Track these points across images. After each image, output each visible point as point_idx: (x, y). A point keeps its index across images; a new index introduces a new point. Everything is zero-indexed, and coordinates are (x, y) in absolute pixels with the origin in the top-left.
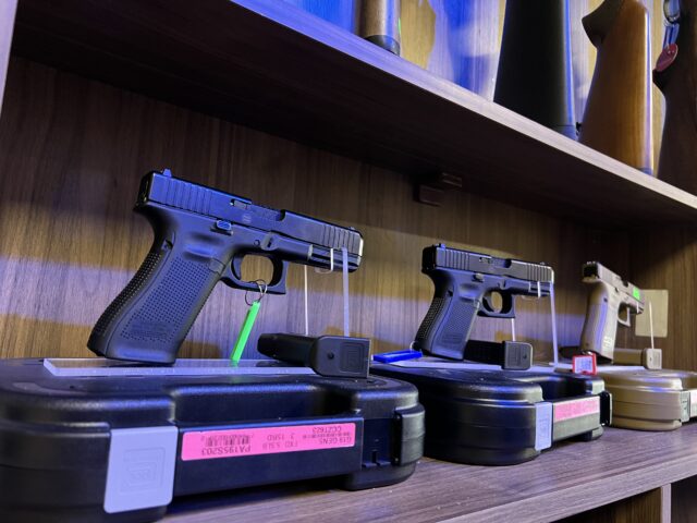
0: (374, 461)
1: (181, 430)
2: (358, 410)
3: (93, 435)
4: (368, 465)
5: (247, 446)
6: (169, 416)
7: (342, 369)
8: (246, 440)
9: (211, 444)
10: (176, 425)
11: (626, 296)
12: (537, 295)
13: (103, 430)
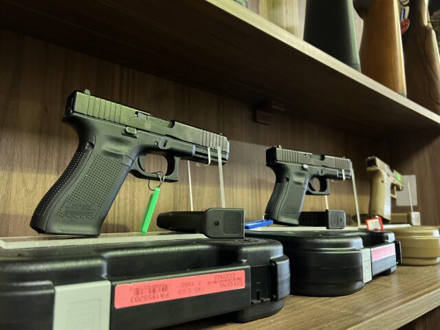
0: (258, 299)
1: (114, 283)
2: (245, 261)
3: (40, 292)
4: (255, 301)
5: (166, 293)
6: (102, 273)
7: (226, 233)
8: (165, 288)
9: (138, 293)
10: (109, 280)
11: (393, 179)
12: (342, 179)
13: (48, 287)
